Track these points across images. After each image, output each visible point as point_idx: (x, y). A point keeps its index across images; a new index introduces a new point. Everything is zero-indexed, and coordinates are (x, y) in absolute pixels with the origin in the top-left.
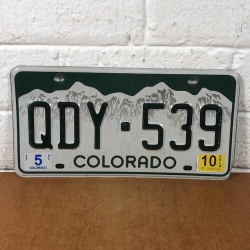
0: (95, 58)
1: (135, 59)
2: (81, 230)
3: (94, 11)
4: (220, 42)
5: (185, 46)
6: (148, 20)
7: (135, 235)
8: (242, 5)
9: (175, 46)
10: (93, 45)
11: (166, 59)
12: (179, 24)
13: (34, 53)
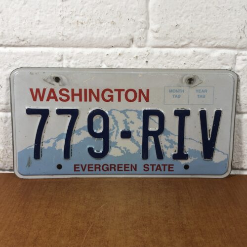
0: (98, 60)
1: (138, 61)
2: (83, 230)
3: (98, 14)
4: (222, 43)
5: (188, 47)
6: (151, 22)
7: (137, 236)
8: (244, 7)
9: (178, 48)
10: (96, 47)
11: (169, 61)
12: (182, 26)
13: (38, 55)
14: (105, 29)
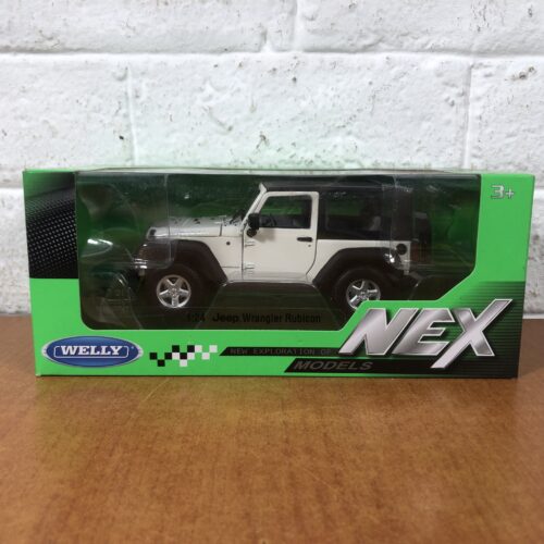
14: (212, 14)
